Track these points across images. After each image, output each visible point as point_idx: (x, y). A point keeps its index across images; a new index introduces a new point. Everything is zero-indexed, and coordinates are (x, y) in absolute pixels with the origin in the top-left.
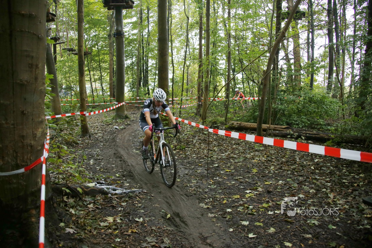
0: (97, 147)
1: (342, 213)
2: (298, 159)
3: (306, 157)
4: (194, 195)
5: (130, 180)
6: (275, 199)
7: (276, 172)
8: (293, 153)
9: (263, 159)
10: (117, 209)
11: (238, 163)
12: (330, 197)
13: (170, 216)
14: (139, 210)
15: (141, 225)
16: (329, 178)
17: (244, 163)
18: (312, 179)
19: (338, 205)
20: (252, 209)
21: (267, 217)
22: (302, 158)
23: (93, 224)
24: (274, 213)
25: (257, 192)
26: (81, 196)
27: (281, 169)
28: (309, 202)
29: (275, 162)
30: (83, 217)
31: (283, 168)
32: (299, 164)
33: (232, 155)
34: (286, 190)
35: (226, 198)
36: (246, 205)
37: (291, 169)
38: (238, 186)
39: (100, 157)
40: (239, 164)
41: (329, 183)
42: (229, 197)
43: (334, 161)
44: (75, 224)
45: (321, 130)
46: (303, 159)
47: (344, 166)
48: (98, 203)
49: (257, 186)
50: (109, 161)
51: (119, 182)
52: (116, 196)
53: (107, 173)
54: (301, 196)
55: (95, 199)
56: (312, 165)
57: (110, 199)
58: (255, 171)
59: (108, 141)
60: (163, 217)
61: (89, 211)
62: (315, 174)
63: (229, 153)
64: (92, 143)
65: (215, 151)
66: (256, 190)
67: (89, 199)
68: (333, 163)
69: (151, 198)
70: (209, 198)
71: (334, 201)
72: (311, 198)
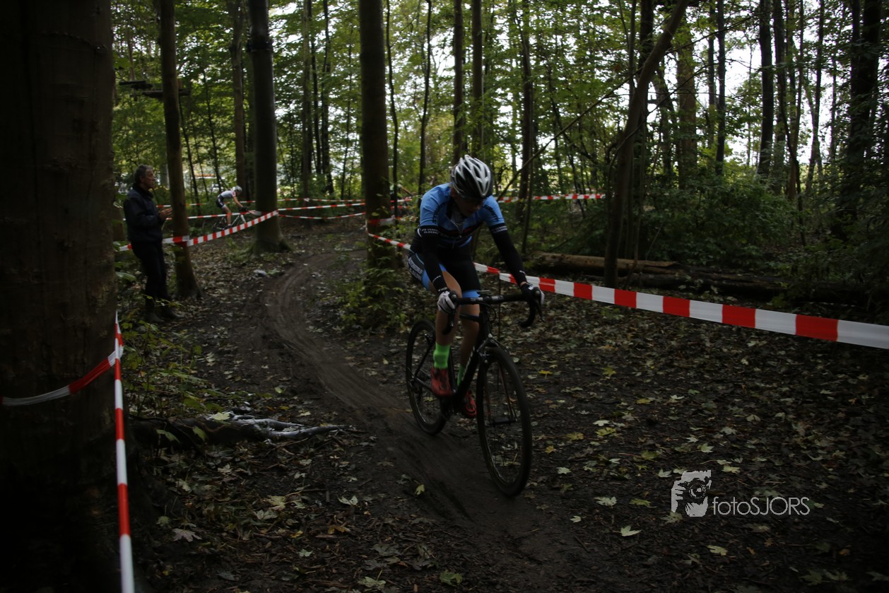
0: (218, 322)
1: (831, 470)
2: (707, 340)
3: (725, 335)
4: (472, 436)
5: (310, 403)
6: (668, 439)
7: (661, 373)
8: (695, 327)
9: (626, 342)
10: (291, 474)
11: (566, 353)
12: (797, 433)
13: (423, 490)
14: (345, 475)
15: (356, 514)
16: (785, 385)
17: (582, 354)
18: (748, 388)
19: (820, 451)
20: (617, 467)
21: (657, 484)
22: (717, 339)
23: (238, 515)
24: (672, 473)
25: (622, 425)
26: (200, 446)
27: (670, 365)
28: (751, 444)
29: (655, 349)
30: (211, 499)
31: (676, 364)
32: (712, 353)
33: (549, 334)
34: (690, 417)
35: (551, 439)
36: (602, 457)
37: (695, 366)
38: (575, 409)
39: (229, 347)
40: (568, 355)
41: (789, 397)
42: (557, 438)
43: (793, 345)
44: (193, 518)
45: (752, 269)
46: (720, 341)
47: (820, 355)
48: (243, 463)
49: (619, 409)
50: (254, 354)
51: (284, 408)
52: (284, 444)
53: (252, 387)
54: (728, 430)
55: (235, 453)
56: (743, 355)
57: (272, 452)
58: (609, 372)
59: (244, 305)
60: (405, 492)
61: (224, 483)
62: (754, 377)
63: (542, 329)
64: (206, 311)
65: (506, 325)
66: (619, 418)
67: (221, 453)
68: (792, 348)
69: (371, 445)
70: (510, 441)
71: (806, 441)
72: (751, 434)
